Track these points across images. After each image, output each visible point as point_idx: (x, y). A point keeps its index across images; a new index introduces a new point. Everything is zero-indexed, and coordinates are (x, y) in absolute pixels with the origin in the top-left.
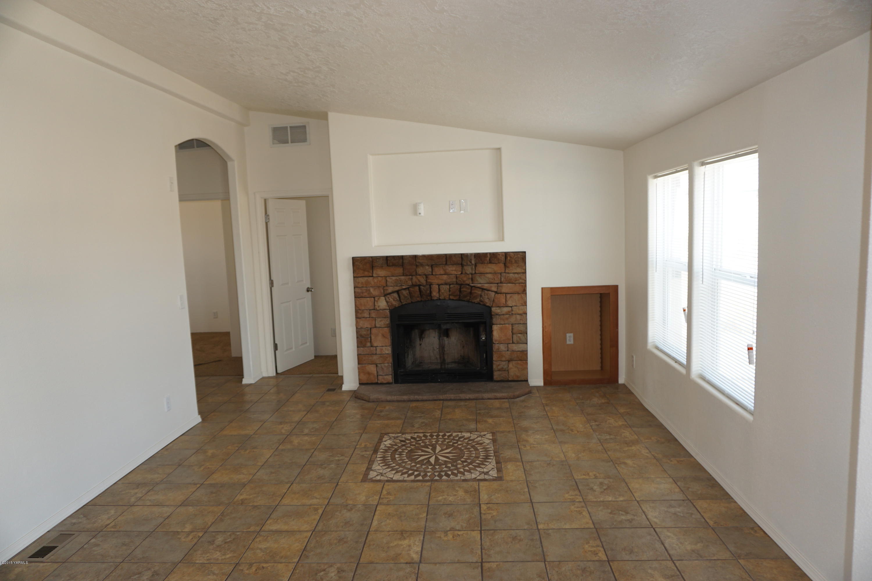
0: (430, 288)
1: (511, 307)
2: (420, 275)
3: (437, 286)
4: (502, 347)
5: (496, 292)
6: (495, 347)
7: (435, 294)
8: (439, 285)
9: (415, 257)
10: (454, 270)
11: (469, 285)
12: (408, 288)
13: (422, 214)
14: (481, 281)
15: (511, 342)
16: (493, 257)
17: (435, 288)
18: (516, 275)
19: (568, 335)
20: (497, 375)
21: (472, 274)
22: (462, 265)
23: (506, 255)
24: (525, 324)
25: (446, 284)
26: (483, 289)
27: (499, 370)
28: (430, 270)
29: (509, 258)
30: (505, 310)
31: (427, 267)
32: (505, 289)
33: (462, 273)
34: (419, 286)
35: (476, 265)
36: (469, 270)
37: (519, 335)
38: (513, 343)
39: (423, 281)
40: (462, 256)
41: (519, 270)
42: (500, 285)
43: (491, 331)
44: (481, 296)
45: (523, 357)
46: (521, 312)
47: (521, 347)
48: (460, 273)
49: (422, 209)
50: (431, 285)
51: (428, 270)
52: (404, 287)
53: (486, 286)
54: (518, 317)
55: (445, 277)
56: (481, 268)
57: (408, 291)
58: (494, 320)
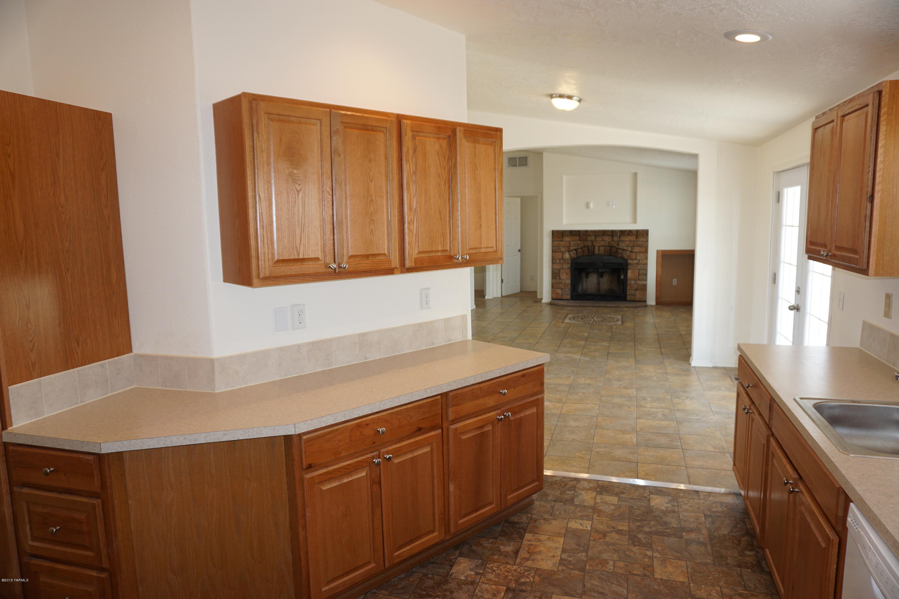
0: (594, 248)
1: (639, 260)
2: (588, 241)
3: (598, 247)
4: (633, 282)
5: (631, 252)
6: (629, 282)
7: (596, 252)
8: (599, 247)
9: (586, 231)
10: (607, 239)
11: (615, 247)
12: (582, 248)
13: (592, 208)
14: (622, 245)
15: (638, 279)
16: (629, 233)
17: (597, 248)
18: (643, 243)
20: (628, 298)
21: (618, 241)
22: (612, 236)
23: (637, 231)
24: (646, 270)
25: (603, 246)
26: (623, 250)
27: (630, 295)
28: (595, 238)
29: (639, 233)
30: (635, 261)
31: (593, 237)
32: (636, 249)
33: (612, 241)
34: (588, 247)
35: (620, 236)
36: (616, 239)
37: (643, 276)
38: (639, 280)
39: (590, 244)
40: (613, 232)
41: (644, 240)
42: (633, 247)
43: (627, 273)
44: (622, 253)
45: (644, 288)
46: (644, 263)
47: (643, 282)
48: (611, 240)
49: (591, 205)
50: (594, 246)
51: (593, 238)
52: (579, 247)
53: (625, 248)
54: (643, 266)
55: (602, 242)
56: (623, 238)
57: (581, 249)
58: (629, 267)
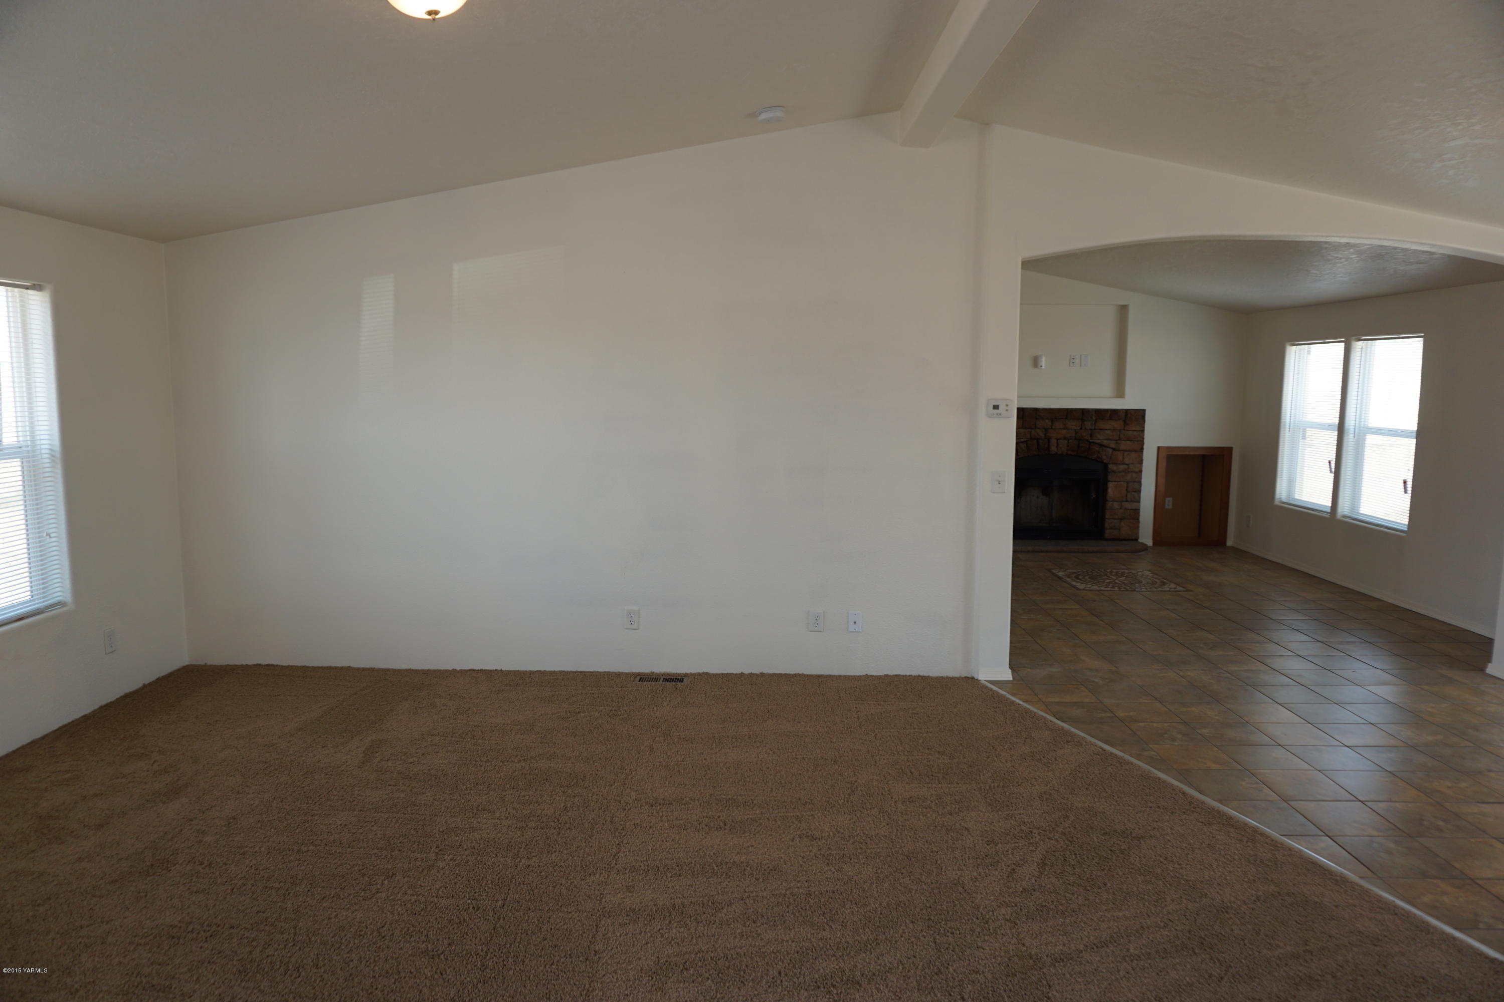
0: (1049, 442)
1: (1127, 464)
2: (1039, 428)
3: (1055, 441)
4: (1116, 505)
5: (1114, 449)
6: (1109, 504)
7: (1053, 449)
8: (1057, 440)
9: (1036, 410)
10: (1073, 425)
11: (1087, 440)
12: (1026, 441)
13: (1043, 367)
14: (1100, 438)
15: (1125, 500)
16: (1113, 414)
17: (1054, 441)
18: (1135, 433)
19: (1167, 499)
20: (1108, 533)
21: (1091, 430)
22: (1083, 421)
23: (1127, 411)
24: (1140, 483)
25: (1065, 439)
26: (1101, 446)
27: (1111, 528)
28: (1050, 423)
29: (1129, 415)
30: (1122, 467)
31: (1047, 421)
32: (1124, 445)
33: (1081, 429)
34: (1038, 440)
35: (1096, 421)
36: (1088, 425)
37: (1133, 493)
38: (1127, 501)
39: (1042, 434)
40: (1083, 411)
41: (1138, 428)
42: (1119, 442)
43: (1105, 489)
44: (1099, 452)
45: (1135, 515)
46: (1137, 470)
47: (1134, 505)
48: (1079, 428)
49: (1043, 362)
50: (1049, 439)
51: (1048, 423)
52: (1022, 440)
53: (1105, 443)
54: (1134, 475)
55: (1064, 431)
56: (1101, 424)
57: (1025, 445)
58: (1110, 478)
